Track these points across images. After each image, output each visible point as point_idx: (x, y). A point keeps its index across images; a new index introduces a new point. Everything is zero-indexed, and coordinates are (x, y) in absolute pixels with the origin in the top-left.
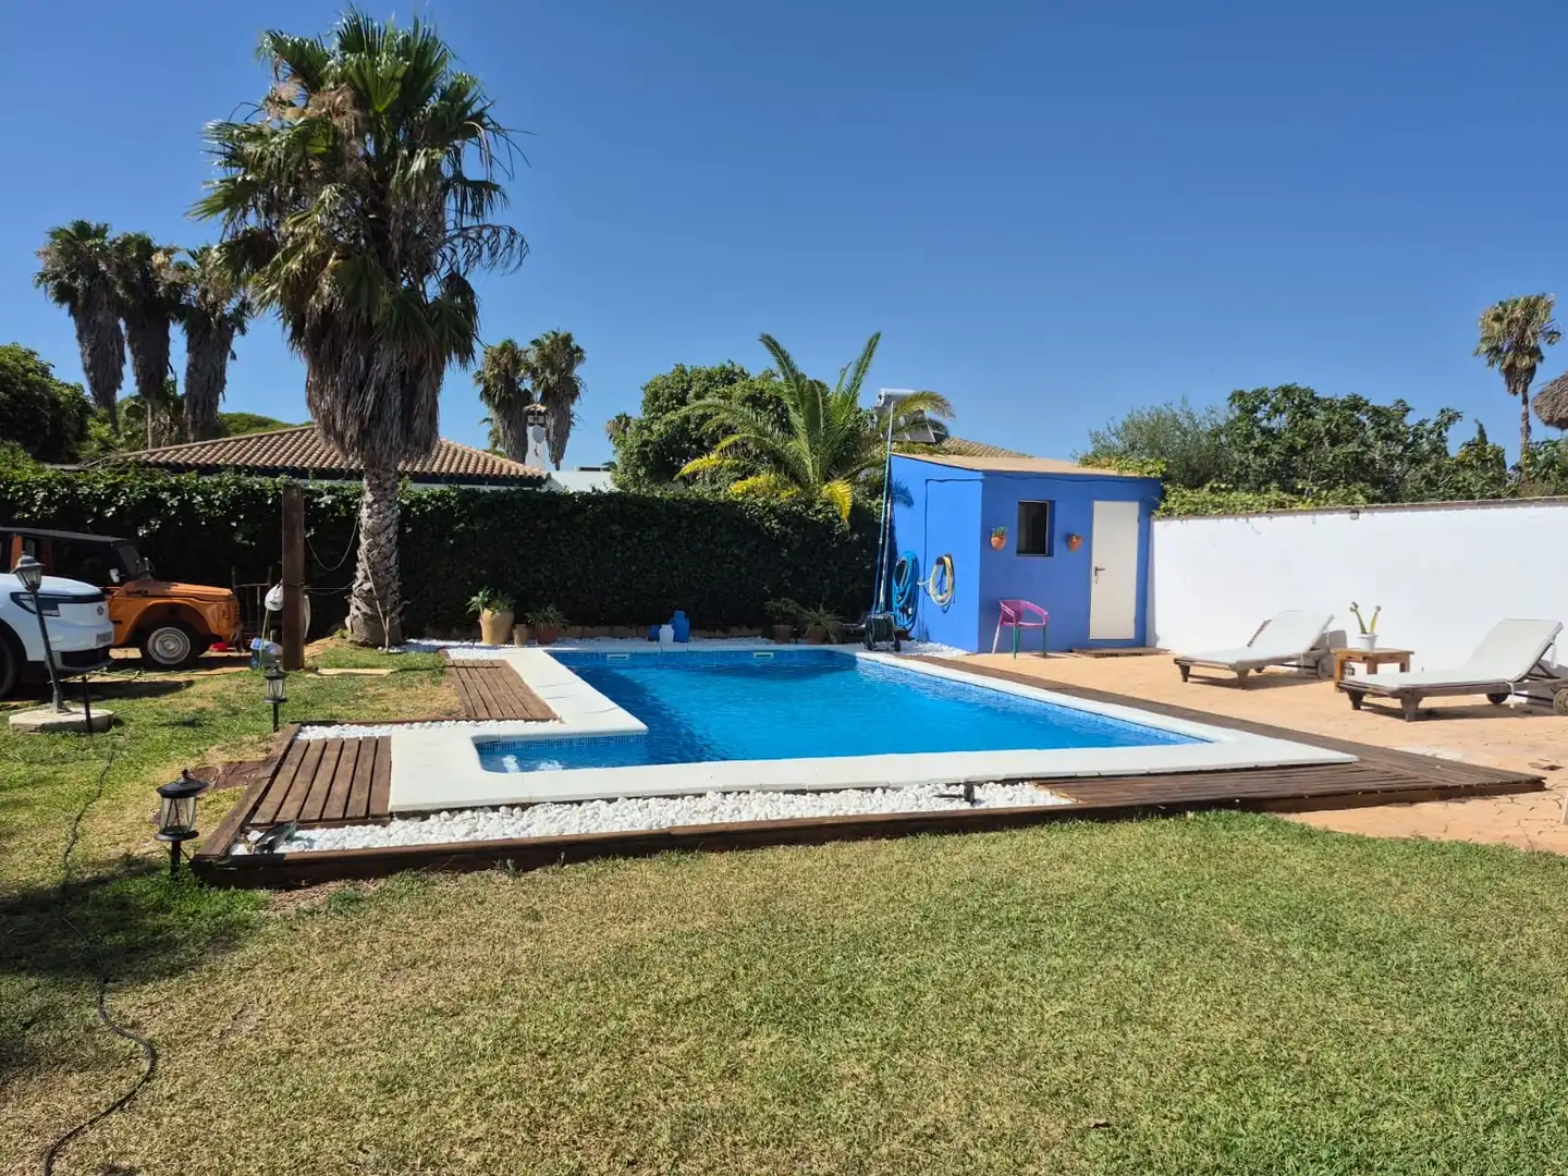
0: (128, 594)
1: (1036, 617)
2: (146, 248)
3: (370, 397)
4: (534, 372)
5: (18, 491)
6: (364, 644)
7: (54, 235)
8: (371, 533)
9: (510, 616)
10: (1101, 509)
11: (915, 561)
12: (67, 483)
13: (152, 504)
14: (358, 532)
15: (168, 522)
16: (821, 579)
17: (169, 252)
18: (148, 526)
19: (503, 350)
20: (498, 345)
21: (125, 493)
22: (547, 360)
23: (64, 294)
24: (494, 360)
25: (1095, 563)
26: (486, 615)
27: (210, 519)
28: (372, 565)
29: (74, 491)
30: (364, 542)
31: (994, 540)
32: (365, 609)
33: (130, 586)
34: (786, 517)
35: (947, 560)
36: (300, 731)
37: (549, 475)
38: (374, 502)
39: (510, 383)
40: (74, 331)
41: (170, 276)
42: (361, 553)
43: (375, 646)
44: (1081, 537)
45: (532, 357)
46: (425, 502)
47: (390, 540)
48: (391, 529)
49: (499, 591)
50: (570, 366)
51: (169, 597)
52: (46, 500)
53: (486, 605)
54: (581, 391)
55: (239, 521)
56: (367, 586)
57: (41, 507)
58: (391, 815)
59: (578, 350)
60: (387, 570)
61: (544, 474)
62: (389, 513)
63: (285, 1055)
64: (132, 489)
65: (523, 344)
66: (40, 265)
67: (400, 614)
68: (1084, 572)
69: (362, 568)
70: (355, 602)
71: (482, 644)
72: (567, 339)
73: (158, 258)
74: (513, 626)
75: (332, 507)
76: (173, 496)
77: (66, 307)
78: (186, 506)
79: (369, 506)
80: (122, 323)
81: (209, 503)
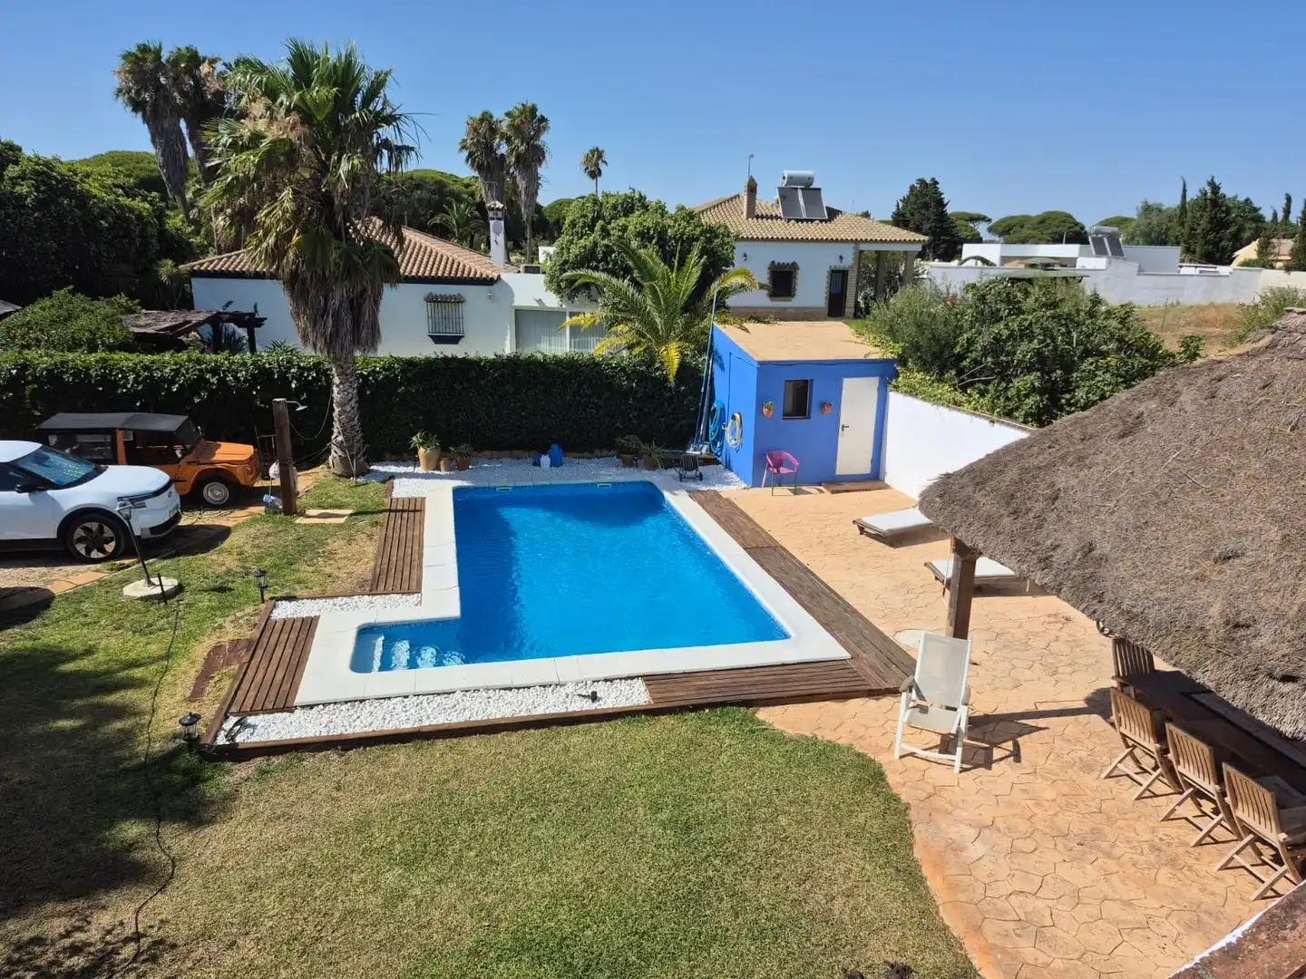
0: (189, 463)
1: (791, 466)
2: (194, 59)
3: (330, 321)
4: (509, 141)
5: (117, 374)
6: (341, 476)
7: (124, 57)
8: (341, 405)
9: (437, 453)
10: (848, 383)
11: (723, 410)
12: (146, 368)
13: (200, 381)
14: (332, 402)
15: (211, 392)
16: (658, 417)
17: (213, 62)
18: (200, 396)
19: (482, 120)
20: (478, 116)
21: (183, 375)
22: (517, 129)
23: (137, 105)
24: (475, 130)
25: (842, 422)
26: (421, 451)
27: (239, 390)
28: (343, 425)
29: (152, 374)
30: (337, 410)
31: (765, 410)
32: (340, 453)
33: (189, 458)
34: (632, 374)
35: (737, 416)
36: (275, 607)
37: (499, 277)
38: (341, 383)
39: (489, 149)
40: (148, 136)
41: (213, 85)
42: (335, 414)
43: (348, 477)
44: (832, 404)
45: (504, 127)
46: (378, 373)
47: (353, 408)
48: (353, 403)
49: (430, 431)
50: (538, 132)
51: (213, 463)
52: (136, 380)
53: (422, 444)
54: (547, 155)
55: (257, 390)
56: (340, 438)
57: (132, 385)
58: (296, 707)
59: (543, 119)
60: (352, 427)
61: (495, 275)
62: (350, 390)
63: (219, 869)
64: (187, 370)
65: (498, 114)
66: (116, 82)
67: (364, 455)
68: (834, 427)
69: (337, 427)
70: (334, 448)
71: (420, 470)
72: (533, 110)
73: (205, 69)
74: (440, 460)
75: (316, 380)
76: (213, 376)
77: (140, 114)
78: (222, 381)
79: (338, 386)
80: (183, 124)
81: (237, 379)
